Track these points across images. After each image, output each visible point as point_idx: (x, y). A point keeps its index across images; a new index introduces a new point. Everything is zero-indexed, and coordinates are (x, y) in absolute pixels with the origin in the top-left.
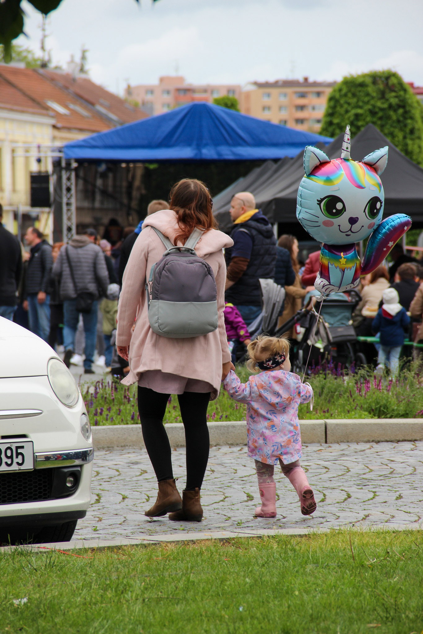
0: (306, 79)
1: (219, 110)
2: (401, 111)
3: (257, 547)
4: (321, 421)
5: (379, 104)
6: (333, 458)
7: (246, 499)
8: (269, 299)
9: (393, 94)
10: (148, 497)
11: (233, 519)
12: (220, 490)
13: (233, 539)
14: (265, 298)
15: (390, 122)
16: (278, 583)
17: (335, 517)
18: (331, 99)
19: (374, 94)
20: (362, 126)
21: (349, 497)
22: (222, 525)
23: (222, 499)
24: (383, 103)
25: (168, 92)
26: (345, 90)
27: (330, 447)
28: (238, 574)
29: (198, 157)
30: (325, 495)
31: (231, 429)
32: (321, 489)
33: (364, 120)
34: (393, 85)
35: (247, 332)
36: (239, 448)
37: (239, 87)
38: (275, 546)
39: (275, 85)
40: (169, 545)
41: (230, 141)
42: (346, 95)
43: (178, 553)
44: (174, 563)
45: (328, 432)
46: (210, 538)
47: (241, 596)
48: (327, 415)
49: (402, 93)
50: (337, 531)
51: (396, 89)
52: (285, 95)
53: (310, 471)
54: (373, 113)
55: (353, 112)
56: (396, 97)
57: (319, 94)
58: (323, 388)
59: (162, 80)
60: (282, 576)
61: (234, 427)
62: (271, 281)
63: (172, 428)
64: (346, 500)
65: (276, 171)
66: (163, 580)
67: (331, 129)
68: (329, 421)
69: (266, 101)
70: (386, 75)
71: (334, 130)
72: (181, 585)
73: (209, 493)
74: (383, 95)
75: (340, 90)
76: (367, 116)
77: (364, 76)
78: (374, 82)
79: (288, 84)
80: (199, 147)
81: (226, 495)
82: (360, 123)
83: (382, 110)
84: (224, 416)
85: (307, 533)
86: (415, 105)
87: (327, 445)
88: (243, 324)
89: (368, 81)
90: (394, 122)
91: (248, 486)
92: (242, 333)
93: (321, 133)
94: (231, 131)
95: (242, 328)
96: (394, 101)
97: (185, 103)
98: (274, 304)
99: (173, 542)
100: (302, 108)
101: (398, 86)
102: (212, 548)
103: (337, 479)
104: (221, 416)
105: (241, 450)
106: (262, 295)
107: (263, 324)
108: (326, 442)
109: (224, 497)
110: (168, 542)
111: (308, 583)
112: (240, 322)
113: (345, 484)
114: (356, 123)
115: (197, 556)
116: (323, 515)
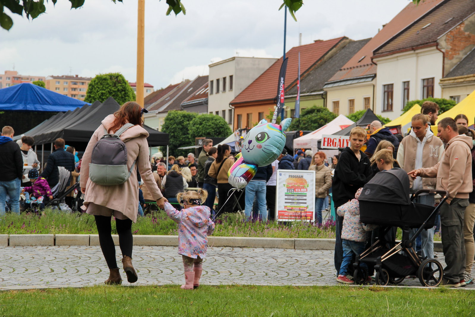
0: (77, 76)
1: (36, 87)
2: (123, 93)
3: (58, 293)
4: (88, 235)
5: (113, 89)
6: (93, 253)
7: (50, 271)
8: (62, 176)
9: (120, 85)
10: (1, 269)
11: (44, 280)
12: (37, 267)
13: (47, 289)
14: (60, 176)
15: (118, 98)
16: (70, 309)
17: (94, 280)
18: (90, 85)
19: (111, 84)
20: (105, 99)
21: (101, 271)
22: (39, 283)
23: (38, 271)
24: (115, 88)
25: (9, 78)
26: (97, 81)
27: (91, 247)
28: (50, 305)
29: (25, 109)
30: (89, 270)
31: (43, 238)
32: (87, 267)
33: (106, 96)
34: (120, 80)
35: (51, 192)
36: (46, 247)
37: (44, 77)
38: (67, 292)
39: (62, 78)
40: (14, 291)
41: (41, 102)
42: (97, 84)
43: (19, 295)
44: (17, 300)
45: (90, 241)
46: (35, 288)
47: (52, 315)
48: (90, 232)
49: (124, 84)
50: (97, 286)
51: (121, 83)
52: (67, 83)
53: (82, 258)
54: (110, 93)
55: (101, 92)
56: (121, 86)
57: (83, 83)
58: (88, 220)
59: (6, 72)
60: (72, 306)
61: (44, 237)
62: (63, 168)
63: (13, 237)
64: (99, 272)
65: (64, 117)
66: (12, 308)
67: (89, 99)
68: (91, 235)
69: (57, 85)
70: (116, 75)
71: (91, 99)
72: (22, 310)
73: (31, 268)
74: (115, 85)
75: (95, 81)
76: (107, 94)
77: (106, 75)
78: (111, 78)
79: (68, 78)
80: (25, 104)
81: (40, 269)
82: (104, 97)
83: (114, 91)
84: (39, 232)
85: (83, 287)
86: (130, 90)
87: (90, 246)
88: (49, 188)
89: (108, 77)
90: (120, 98)
91: (51, 265)
92: (48, 192)
93: (85, 101)
94: (42, 98)
95: (48, 190)
96: (120, 88)
97: (18, 83)
98: (65, 179)
99: (17, 290)
100: (75, 89)
101: (122, 81)
102: (36, 293)
103: (95, 262)
104: (38, 232)
105: (47, 248)
106: (59, 175)
107: (59, 188)
108: (89, 245)
109: (39, 270)
110: (14, 290)
111: (85, 309)
112: (47, 187)
113: (99, 265)
114: (101, 97)
115: (29, 296)
116: (89, 279)
